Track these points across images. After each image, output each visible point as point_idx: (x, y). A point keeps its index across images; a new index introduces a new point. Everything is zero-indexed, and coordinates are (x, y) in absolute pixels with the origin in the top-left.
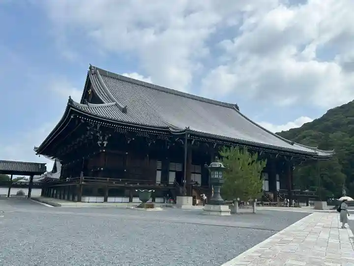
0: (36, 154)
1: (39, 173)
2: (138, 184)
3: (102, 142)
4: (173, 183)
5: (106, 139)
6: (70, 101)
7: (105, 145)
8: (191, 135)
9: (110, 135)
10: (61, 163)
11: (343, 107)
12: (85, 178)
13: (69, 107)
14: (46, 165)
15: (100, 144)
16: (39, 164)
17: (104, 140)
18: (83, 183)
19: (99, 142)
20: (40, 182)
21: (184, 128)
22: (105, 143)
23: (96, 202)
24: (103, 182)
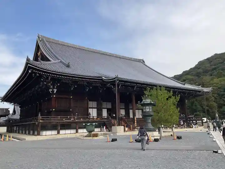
0: (1, 102)
1: (5, 116)
2: (82, 119)
3: (53, 90)
4: (106, 117)
5: (55, 87)
6: (28, 60)
7: (55, 92)
8: (119, 81)
9: (59, 84)
10: (20, 107)
11: (208, 59)
12: (42, 118)
13: (27, 64)
14: (9, 110)
15: (51, 91)
16: (4, 109)
17: (54, 88)
18: (40, 121)
19: (50, 90)
20: (4, 122)
21: (114, 76)
22: (55, 90)
23: (52, 135)
24: (55, 119)
